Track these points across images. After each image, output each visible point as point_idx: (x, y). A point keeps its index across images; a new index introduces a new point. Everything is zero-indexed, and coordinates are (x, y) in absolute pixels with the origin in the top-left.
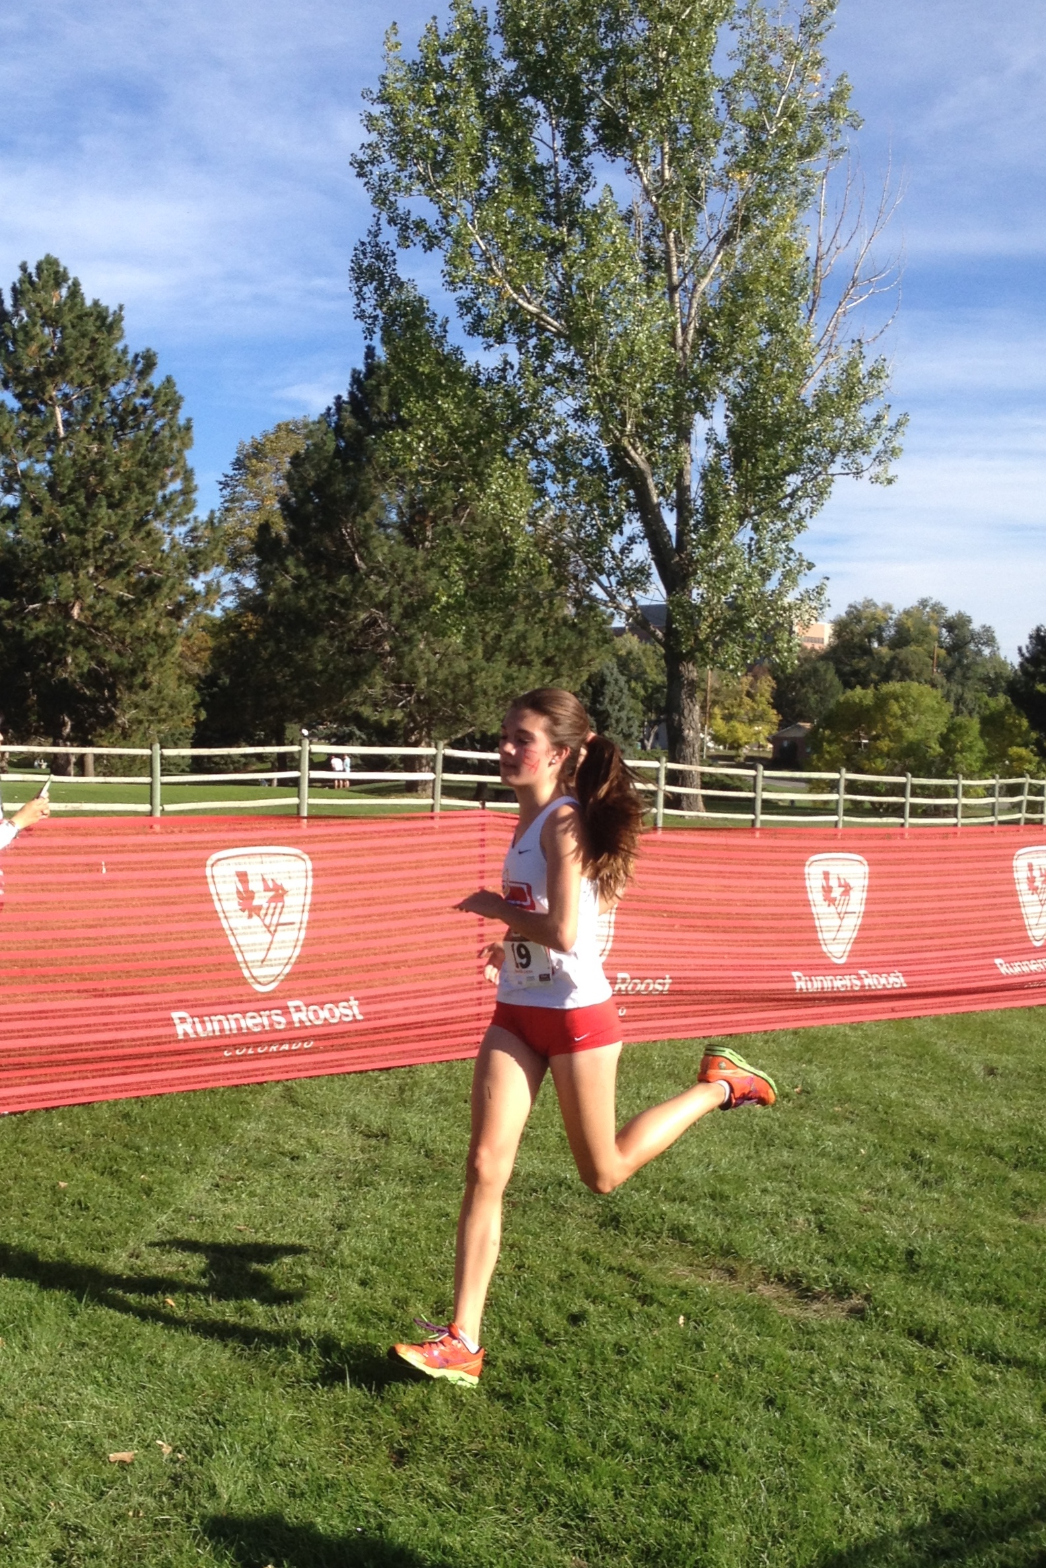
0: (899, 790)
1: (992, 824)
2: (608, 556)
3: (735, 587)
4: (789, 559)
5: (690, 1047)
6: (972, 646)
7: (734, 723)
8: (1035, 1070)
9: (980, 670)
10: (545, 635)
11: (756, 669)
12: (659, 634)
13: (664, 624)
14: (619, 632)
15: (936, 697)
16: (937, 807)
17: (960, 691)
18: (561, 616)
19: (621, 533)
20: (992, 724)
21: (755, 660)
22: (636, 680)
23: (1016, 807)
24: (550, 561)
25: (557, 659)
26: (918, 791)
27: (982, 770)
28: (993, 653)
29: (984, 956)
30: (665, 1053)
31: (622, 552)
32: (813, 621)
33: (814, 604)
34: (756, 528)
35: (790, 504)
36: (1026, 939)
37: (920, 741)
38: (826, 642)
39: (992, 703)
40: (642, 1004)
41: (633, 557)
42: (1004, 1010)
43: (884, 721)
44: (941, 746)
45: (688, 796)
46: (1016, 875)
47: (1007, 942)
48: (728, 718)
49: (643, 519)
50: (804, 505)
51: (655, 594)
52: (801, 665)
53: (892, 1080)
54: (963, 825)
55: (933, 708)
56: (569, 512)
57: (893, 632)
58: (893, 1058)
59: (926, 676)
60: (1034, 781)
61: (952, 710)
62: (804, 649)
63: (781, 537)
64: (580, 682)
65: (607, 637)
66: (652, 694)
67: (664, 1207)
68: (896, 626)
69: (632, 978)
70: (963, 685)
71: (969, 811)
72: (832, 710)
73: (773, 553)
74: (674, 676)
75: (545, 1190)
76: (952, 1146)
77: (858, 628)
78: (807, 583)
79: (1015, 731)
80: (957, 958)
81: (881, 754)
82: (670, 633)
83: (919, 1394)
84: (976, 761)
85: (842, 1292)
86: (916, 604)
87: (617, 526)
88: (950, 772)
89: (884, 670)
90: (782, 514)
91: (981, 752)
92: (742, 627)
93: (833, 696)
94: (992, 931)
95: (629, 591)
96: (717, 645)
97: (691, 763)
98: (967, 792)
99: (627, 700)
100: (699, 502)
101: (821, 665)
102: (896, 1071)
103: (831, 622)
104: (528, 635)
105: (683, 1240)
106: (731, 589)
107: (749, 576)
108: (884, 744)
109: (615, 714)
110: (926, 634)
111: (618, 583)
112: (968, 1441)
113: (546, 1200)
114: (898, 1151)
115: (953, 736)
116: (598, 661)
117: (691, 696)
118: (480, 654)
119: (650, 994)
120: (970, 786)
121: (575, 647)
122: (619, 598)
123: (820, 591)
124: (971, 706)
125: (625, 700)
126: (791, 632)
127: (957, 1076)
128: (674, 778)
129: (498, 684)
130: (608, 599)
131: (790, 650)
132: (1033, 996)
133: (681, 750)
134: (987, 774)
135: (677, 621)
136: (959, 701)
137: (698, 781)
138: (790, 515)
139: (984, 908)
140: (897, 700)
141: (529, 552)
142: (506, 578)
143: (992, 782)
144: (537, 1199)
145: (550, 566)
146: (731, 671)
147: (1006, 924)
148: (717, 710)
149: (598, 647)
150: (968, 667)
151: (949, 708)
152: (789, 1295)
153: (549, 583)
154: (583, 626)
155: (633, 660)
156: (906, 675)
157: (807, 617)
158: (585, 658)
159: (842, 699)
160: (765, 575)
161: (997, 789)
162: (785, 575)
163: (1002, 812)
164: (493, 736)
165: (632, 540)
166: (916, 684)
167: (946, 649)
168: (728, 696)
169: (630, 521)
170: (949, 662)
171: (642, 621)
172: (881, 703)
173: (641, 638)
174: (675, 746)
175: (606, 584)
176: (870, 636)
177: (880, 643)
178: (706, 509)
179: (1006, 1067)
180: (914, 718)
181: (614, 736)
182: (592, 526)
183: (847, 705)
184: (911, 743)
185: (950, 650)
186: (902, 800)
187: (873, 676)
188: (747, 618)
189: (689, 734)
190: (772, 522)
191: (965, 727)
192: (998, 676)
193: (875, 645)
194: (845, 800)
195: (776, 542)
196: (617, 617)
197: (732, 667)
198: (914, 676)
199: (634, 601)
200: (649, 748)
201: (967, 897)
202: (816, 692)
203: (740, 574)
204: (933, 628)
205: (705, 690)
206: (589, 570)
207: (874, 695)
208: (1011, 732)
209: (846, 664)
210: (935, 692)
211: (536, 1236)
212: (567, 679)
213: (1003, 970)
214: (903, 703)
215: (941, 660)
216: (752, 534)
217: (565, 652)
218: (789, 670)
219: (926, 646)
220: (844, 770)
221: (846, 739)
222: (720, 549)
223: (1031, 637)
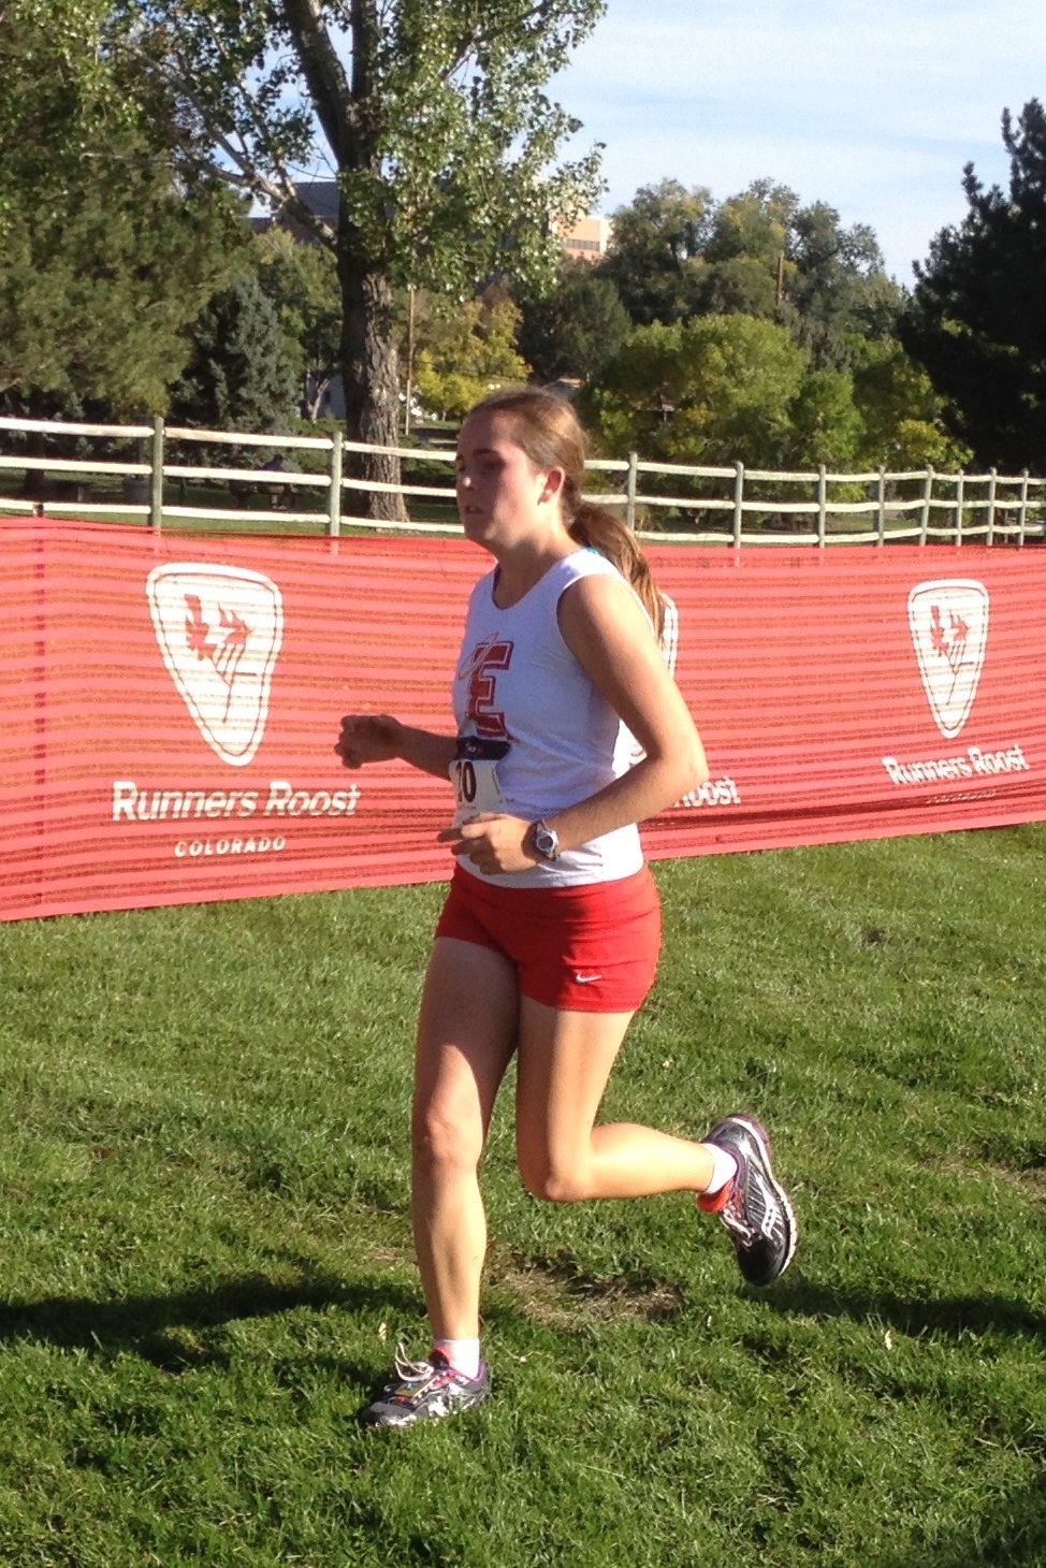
0: (722, 488)
1: (874, 543)
2: (239, 102)
3: (451, 157)
4: (540, 113)
5: (391, 901)
6: (840, 258)
7: (455, 377)
8: (943, 934)
9: (854, 296)
10: (137, 228)
11: (490, 289)
12: (328, 231)
13: (336, 216)
14: (262, 225)
15: (782, 340)
16: (786, 516)
17: (821, 330)
18: (162, 198)
19: (261, 64)
20: (873, 384)
21: (487, 276)
22: (291, 303)
23: (913, 516)
24: (140, 108)
25: (157, 269)
26: (754, 491)
27: (857, 457)
28: (874, 270)
29: (866, 753)
30: (350, 911)
31: (262, 97)
32: (581, 214)
33: (581, 187)
34: (484, 62)
35: (540, 24)
36: (932, 727)
37: (757, 410)
38: (603, 248)
39: (873, 351)
40: (313, 833)
41: (281, 104)
42: (894, 841)
43: (698, 377)
44: (793, 416)
45: (380, 495)
46: (913, 626)
47: (900, 731)
48: (444, 369)
49: (295, 41)
50: (564, 25)
51: (319, 165)
52: (563, 286)
53: (716, 950)
54: (827, 545)
55: (776, 359)
56: (170, 27)
57: (710, 235)
58: (718, 916)
59: (766, 305)
60: (940, 477)
61: (809, 361)
62: (566, 259)
63: (527, 76)
64: (196, 307)
65: (238, 235)
66: (318, 327)
67: (353, 1154)
68: (717, 224)
69: (295, 790)
70: (826, 321)
71: (837, 524)
72: (613, 361)
73: (514, 101)
74: (355, 301)
75: (157, 1130)
76: (813, 1052)
77: (655, 227)
78: (570, 151)
79: (910, 394)
80: (823, 757)
81: (695, 431)
82: (345, 229)
83: (762, 1436)
84: (848, 442)
85: (639, 1281)
86: (747, 189)
87: (253, 52)
88: (805, 460)
89: (698, 294)
90: (526, 39)
91: (856, 428)
92: (465, 223)
93: (615, 335)
94: (877, 713)
95: (276, 158)
96: (424, 251)
97: (385, 443)
98: (834, 492)
99: (276, 337)
100: (390, 16)
101: (593, 284)
102: (723, 936)
103: (614, 216)
104: (108, 229)
105: (384, 1205)
106: (444, 160)
107: (474, 140)
108: (700, 414)
109: (256, 361)
110: (765, 237)
111: (258, 146)
112: (839, 1507)
113: (157, 1145)
114: (728, 1061)
115: (809, 403)
116: (227, 273)
117: (384, 332)
118: (27, 259)
119: (325, 815)
120: (838, 483)
121: (189, 250)
122: (260, 173)
123: (591, 165)
124: (839, 355)
125: (271, 337)
126: (545, 231)
127: (819, 943)
128: (357, 466)
129: (58, 307)
130: (240, 172)
131: (545, 261)
132: (942, 818)
133: (369, 421)
134: (866, 464)
135: (355, 210)
136: (820, 346)
137: (396, 472)
138: (541, 41)
139: (865, 676)
140: (719, 343)
141: (104, 91)
142: (68, 132)
143: (874, 477)
144: (143, 1144)
145: (141, 117)
146: (450, 293)
147: (899, 702)
148: (426, 356)
149: (226, 252)
150: (833, 292)
151: (804, 357)
152: (555, 1289)
153: (139, 142)
154: (201, 215)
155: (285, 272)
156: (733, 302)
157: (570, 207)
158: (206, 267)
159: (630, 342)
160: (501, 139)
161: (882, 488)
162: (537, 138)
163: (890, 525)
164: (52, 393)
165: (279, 76)
166: (750, 318)
167: (798, 262)
168: (443, 333)
169: (276, 45)
170: (803, 283)
171: (298, 211)
172: (694, 348)
173: (298, 237)
174: (357, 413)
175: (238, 148)
176: (674, 239)
177: (692, 252)
178: (400, 30)
179: (897, 929)
180: (747, 373)
181: (256, 396)
182: (211, 52)
183: (640, 351)
184: (743, 412)
185: (805, 265)
186: (730, 505)
187: (681, 304)
188: (473, 208)
189: (381, 394)
190: (512, 53)
191: (831, 387)
192: (882, 307)
193: (684, 254)
194: (638, 505)
195: (519, 85)
196: (256, 201)
197: (449, 287)
198: (747, 305)
199: (282, 173)
200: (314, 416)
201: (835, 659)
202: (586, 330)
203: (458, 136)
204: (777, 228)
205: (406, 323)
206: (207, 124)
207: (683, 336)
208: (903, 395)
209: (639, 286)
210: (780, 331)
211: (144, 1202)
212: (175, 302)
213: (896, 776)
214: (730, 350)
215: (791, 280)
216: (479, 72)
217: (170, 257)
218: (544, 294)
219: (765, 258)
220: (635, 457)
221: (639, 405)
222: (426, 97)
223: (933, 246)
